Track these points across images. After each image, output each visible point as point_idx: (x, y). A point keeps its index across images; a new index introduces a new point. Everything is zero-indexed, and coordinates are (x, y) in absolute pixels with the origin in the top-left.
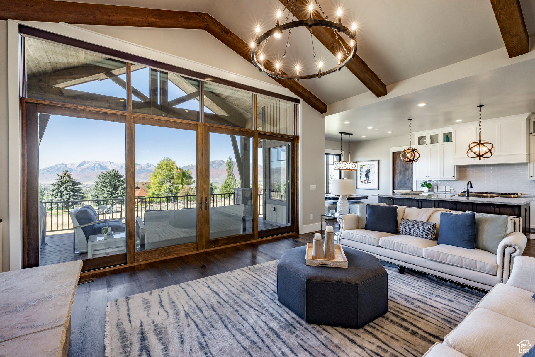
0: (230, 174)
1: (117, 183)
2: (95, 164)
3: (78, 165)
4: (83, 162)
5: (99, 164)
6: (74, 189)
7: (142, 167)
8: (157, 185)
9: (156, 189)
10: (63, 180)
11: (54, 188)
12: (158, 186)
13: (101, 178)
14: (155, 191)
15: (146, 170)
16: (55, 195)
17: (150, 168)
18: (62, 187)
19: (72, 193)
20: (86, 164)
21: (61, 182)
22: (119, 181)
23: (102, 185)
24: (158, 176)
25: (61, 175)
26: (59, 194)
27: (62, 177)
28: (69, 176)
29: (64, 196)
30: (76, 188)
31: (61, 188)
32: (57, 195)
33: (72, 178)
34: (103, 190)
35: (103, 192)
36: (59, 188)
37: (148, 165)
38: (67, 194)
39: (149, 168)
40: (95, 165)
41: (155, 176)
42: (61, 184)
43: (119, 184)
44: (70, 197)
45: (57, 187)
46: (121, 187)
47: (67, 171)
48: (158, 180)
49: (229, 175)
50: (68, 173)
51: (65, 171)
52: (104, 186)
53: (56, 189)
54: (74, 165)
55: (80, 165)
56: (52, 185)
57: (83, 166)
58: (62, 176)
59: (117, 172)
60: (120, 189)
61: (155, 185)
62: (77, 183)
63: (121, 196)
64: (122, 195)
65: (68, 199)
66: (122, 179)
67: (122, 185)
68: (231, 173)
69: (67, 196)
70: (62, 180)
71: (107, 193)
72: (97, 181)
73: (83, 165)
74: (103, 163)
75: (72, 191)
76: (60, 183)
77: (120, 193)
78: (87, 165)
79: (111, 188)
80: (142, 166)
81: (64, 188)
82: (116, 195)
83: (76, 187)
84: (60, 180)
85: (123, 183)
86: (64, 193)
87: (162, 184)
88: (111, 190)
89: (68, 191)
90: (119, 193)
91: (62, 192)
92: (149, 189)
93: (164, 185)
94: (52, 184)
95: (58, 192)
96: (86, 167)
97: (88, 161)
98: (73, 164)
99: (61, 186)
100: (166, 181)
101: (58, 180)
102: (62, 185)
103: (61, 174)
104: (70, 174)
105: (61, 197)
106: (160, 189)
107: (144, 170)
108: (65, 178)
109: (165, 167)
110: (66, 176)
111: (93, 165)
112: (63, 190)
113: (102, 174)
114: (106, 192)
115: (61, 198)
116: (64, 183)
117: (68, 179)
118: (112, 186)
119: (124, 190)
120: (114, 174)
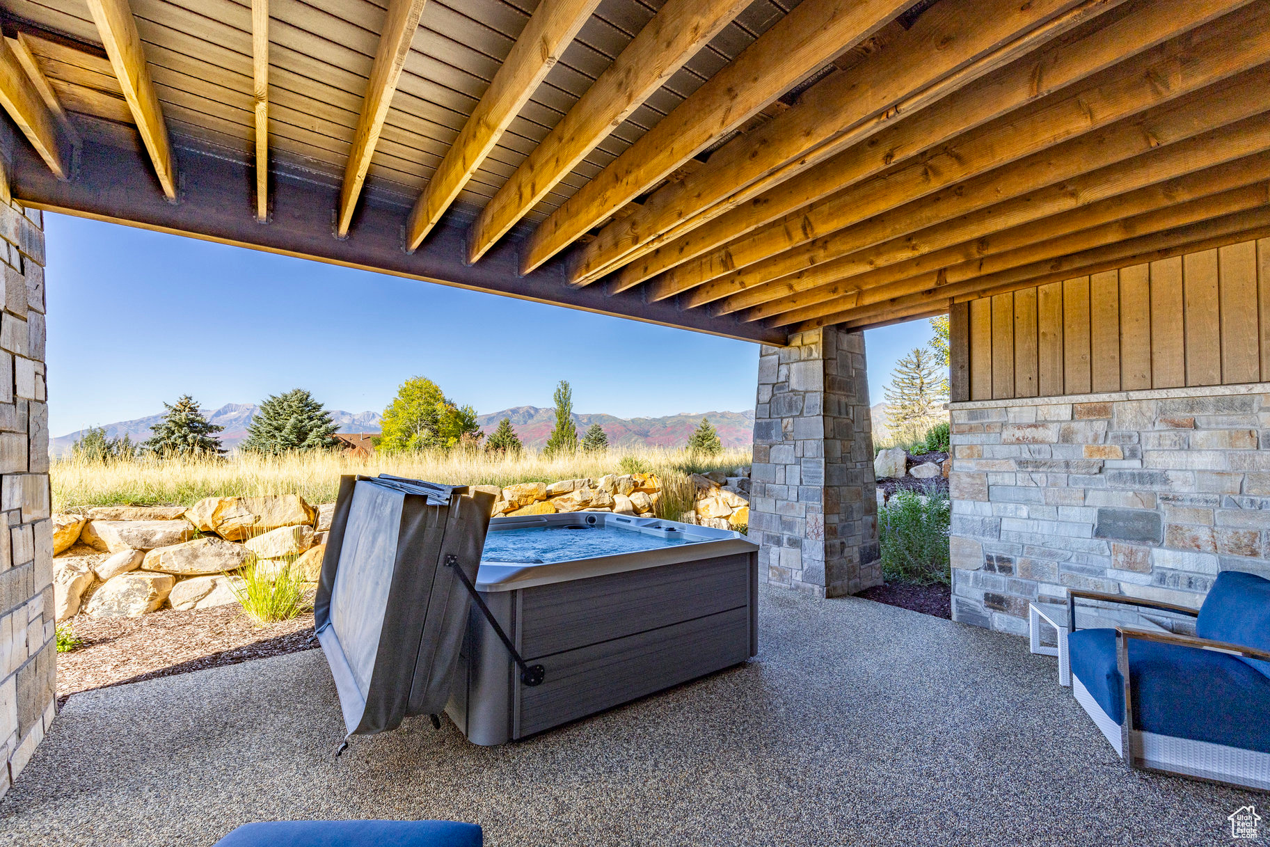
0: (563, 420)
1: (308, 421)
4: (225, 407)
6: (203, 441)
7: (354, 420)
8: (399, 434)
9: (394, 445)
10: (180, 419)
11: (157, 436)
12: (400, 439)
13: (268, 408)
14: (392, 450)
15: (363, 427)
16: (158, 452)
17: (373, 423)
18: (177, 435)
19: (197, 449)
21: (174, 422)
22: (311, 419)
23: (271, 425)
24: (400, 415)
25: (175, 407)
26: (169, 450)
27: (176, 410)
28: (192, 409)
29: (179, 455)
30: (207, 439)
31: (174, 437)
32: (164, 452)
33: (200, 416)
34: (274, 436)
35: (273, 441)
36: (168, 438)
37: (368, 415)
38: (187, 451)
39: (371, 423)
41: (394, 414)
42: (173, 429)
43: (311, 423)
45: (163, 433)
46: (315, 430)
47: (190, 398)
48: (401, 424)
49: (561, 422)
50: (191, 402)
51: (183, 397)
52: (276, 429)
53: (163, 439)
55: (218, 414)
56: (154, 428)
58: (178, 408)
59: (308, 396)
60: (312, 436)
61: (393, 437)
62: (211, 427)
66: (317, 413)
67: (318, 427)
68: (566, 418)
71: (282, 443)
72: (260, 416)
73: (226, 413)
75: (198, 445)
76: (171, 425)
77: (313, 445)
78: (233, 413)
79: (291, 433)
80: (356, 418)
81: (180, 437)
83: (210, 436)
84: (173, 419)
85: (319, 423)
86: (181, 448)
87: (410, 436)
88: (291, 437)
89: (188, 444)
90: (309, 446)
91: (174, 445)
93: (415, 436)
94: (154, 426)
96: (232, 418)
99: (173, 433)
100: (419, 428)
101: (168, 419)
102: (176, 431)
103: (174, 403)
104: (196, 405)
106: (403, 446)
107: (360, 425)
108: (183, 414)
109: (417, 393)
110: (187, 409)
111: (247, 414)
112: (178, 441)
113: (271, 399)
114: (279, 440)
116: (181, 427)
117: (191, 417)
118: (294, 427)
119: (324, 439)
120: (301, 401)
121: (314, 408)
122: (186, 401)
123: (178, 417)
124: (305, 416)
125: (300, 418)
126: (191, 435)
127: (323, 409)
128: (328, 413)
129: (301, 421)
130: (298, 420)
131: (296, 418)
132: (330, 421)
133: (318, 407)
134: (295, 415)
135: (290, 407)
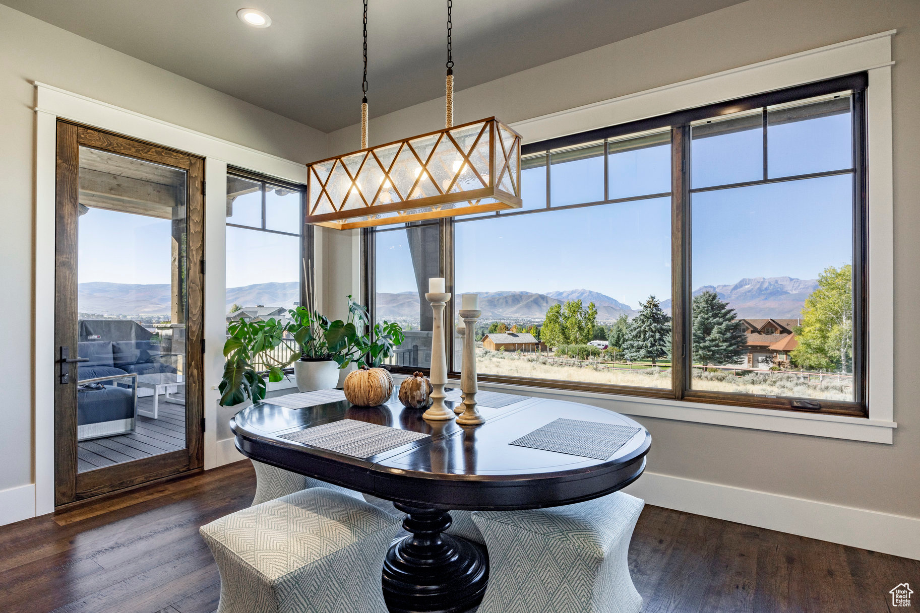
1: (711, 319)
2: (763, 283)
3: (732, 287)
4: (741, 282)
5: (769, 283)
6: (662, 329)
8: (818, 325)
9: (814, 336)
10: (647, 313)
11: (635, 325)
12: (821, 330)
14: (811, 341)
16: (637, 336)
18: (646, 324)
19: (658, 336)
20: (746, 285)
21: (644, 315)
22: (715, 316)
24: (818, 305)
25: (646, 304)
26: (642, 336)
27: (645, 307)
28: (655, 306)
29: (648, 339)
30: (664, 327)
31: (644, 325)
32: (640, 337)
33: (660, 310)
36: (640, 327)
38: (652, 336)
40: (761, 285)
41: (813, 304)
42: (643, 320)
43: (715, 320)
44: (655, 341)
45: (639, 322)
46: (715, 326)
48: (820, 314)
50: (655, 300)
51: (650, 297)
53: (638, 327)
54: (727, 288)
55: (736, 287)
56: (635, 320)
57: (741, 289)
59: (715, 297)
61: (813, 327)
62: (667, 317)
63: (717, 346)
64: (720, 344)
65: (653, 345)
66: (721, 312)
67: (720, 324)
69: (651, 339)
70: (645, 313)
73: (741, 286)
74: (777, 282)
75: (659, 332)
76: (642, 317)
77: (716, 340)
78: (747, 287)
79: (699, 329)
81: (647, 326)
82: (707, 344)
84: (643, 313)
85: (721, 320)
86: (648, 334)
88: (698, 332)
89: (653, 332)
90: (712, 340)
91: (645, 332)
92: (800, 334)
94: (635, 318)
95: (640, 332)
96: (747, 290)
97: (749, 280)
98: (725, 286)
99: (644, 323)
101: (641, 313)
103: (645, 303)
104: (658, 302)
105: (644, 341)
106: (825, 337)
108: (649, 309)
110: (652, 306)
111: (758, 286)
112: (647, 329)
115: (643, 343)
116: (648, 318)
117: (655, 311)
118: (702, 324)
119: (724, 335)
120: (707, 302)
121: (718, 307)
122: (651, 300)
123: (646, 312)
124: (710, 314)
125: (706, 316)
126: (653, 325)
127: (728, 308)
128: (732, 310)
129: (708, 319)
130: (703, 318)
131: (701, 316)
132: (733, 318)
133: (722, 307)
134: (701, 315)
135: (699, 307)
